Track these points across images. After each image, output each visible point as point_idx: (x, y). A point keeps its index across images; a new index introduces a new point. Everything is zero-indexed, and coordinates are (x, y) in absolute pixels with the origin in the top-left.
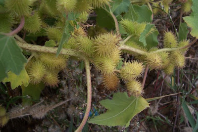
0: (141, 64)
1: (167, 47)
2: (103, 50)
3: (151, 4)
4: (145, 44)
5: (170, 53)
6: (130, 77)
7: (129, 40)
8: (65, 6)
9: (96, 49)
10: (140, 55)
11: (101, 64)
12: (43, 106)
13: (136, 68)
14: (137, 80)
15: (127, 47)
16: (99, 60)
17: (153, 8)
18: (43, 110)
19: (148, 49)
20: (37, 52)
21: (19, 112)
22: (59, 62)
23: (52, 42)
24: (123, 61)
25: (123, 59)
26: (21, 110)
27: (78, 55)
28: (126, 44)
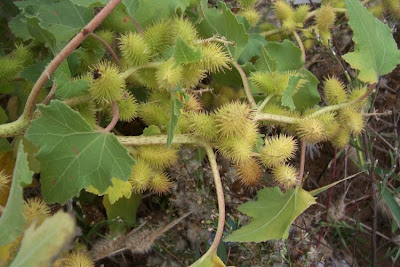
0: (290, 138)
1: (332, 104)
2: (230, 128)
3: (299, 32)
4: (293, 107)
5: (338, 114)
6: (275, 161)
7: (267, 104)
8: (170, 81)
9: (219, 128)
10: (289, 125)
11: (230, 150)
12: (146, 231)
13: (284, 146)
14: (287, 163)
15: (267, 116)
16: (226, 144)
17: (304, 40)
18: (148, 239)
19: (301, 112)
20: (135, 147)
21: (108, 247)
22: (168, 156)
23: (154, 128)
24: (263, 138)
25: (263, 135)
26: (111, 244)
27: (194, 141)
28: (263, 111)
